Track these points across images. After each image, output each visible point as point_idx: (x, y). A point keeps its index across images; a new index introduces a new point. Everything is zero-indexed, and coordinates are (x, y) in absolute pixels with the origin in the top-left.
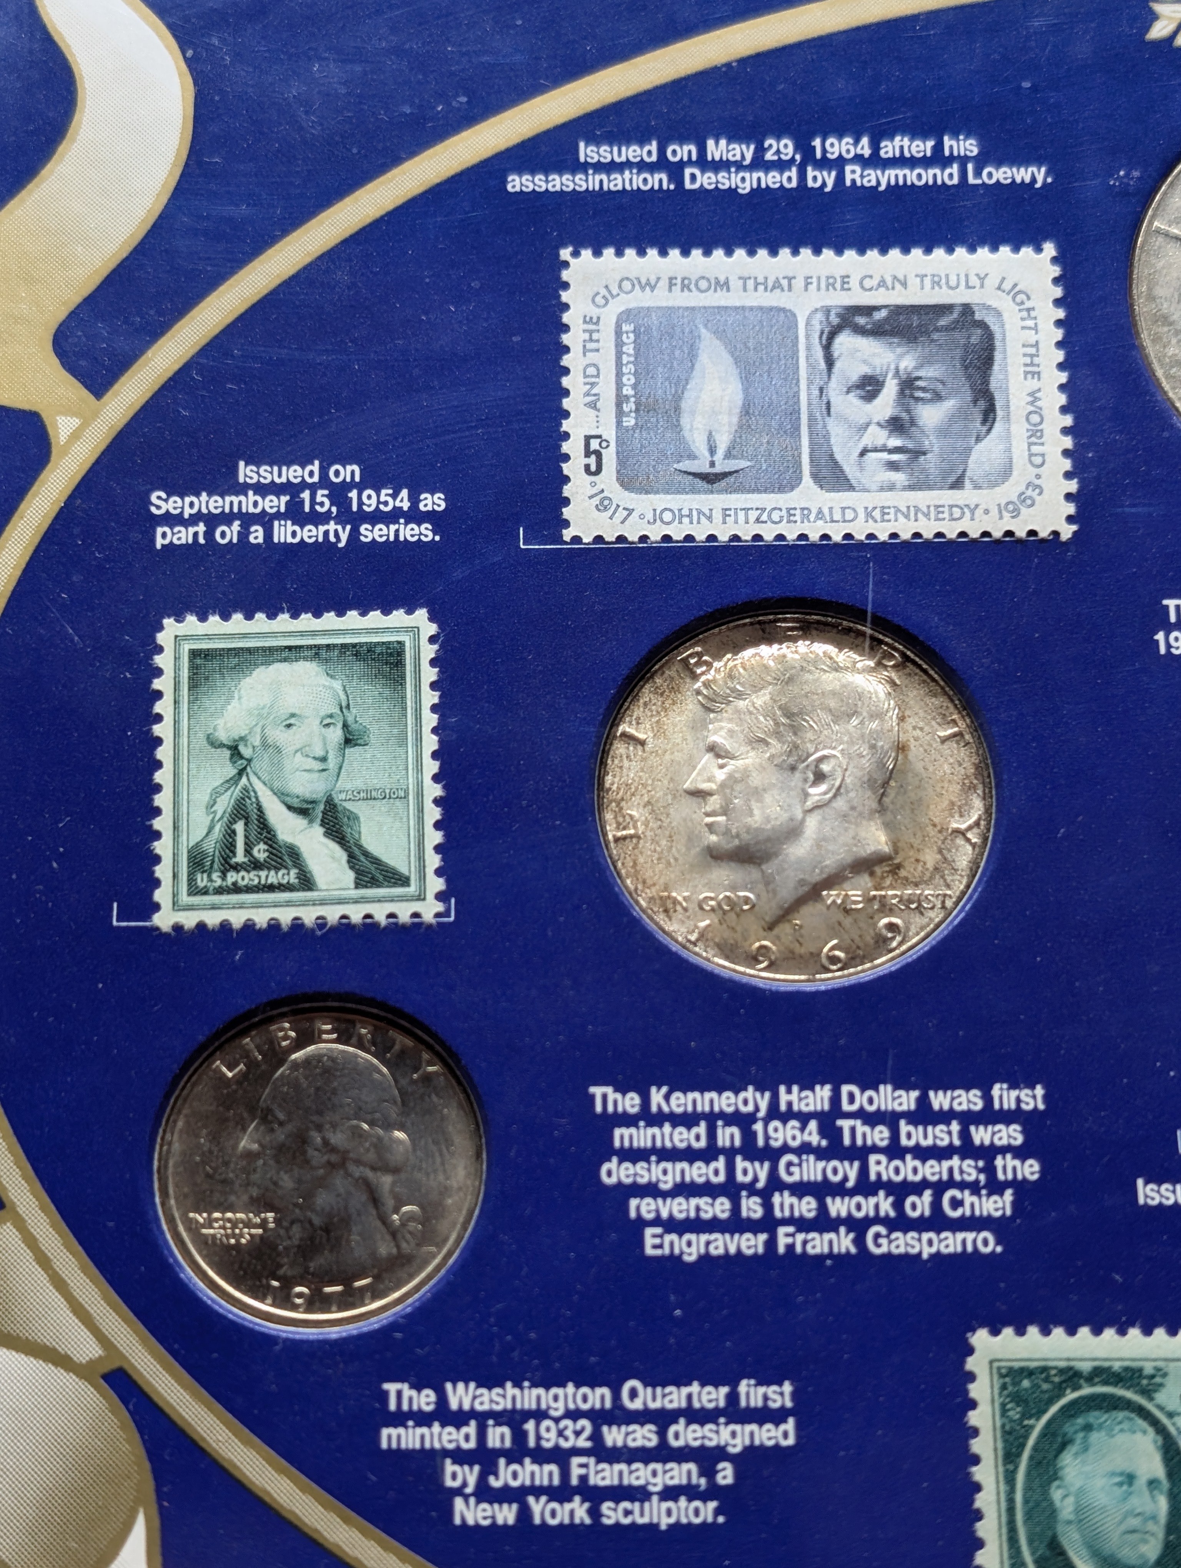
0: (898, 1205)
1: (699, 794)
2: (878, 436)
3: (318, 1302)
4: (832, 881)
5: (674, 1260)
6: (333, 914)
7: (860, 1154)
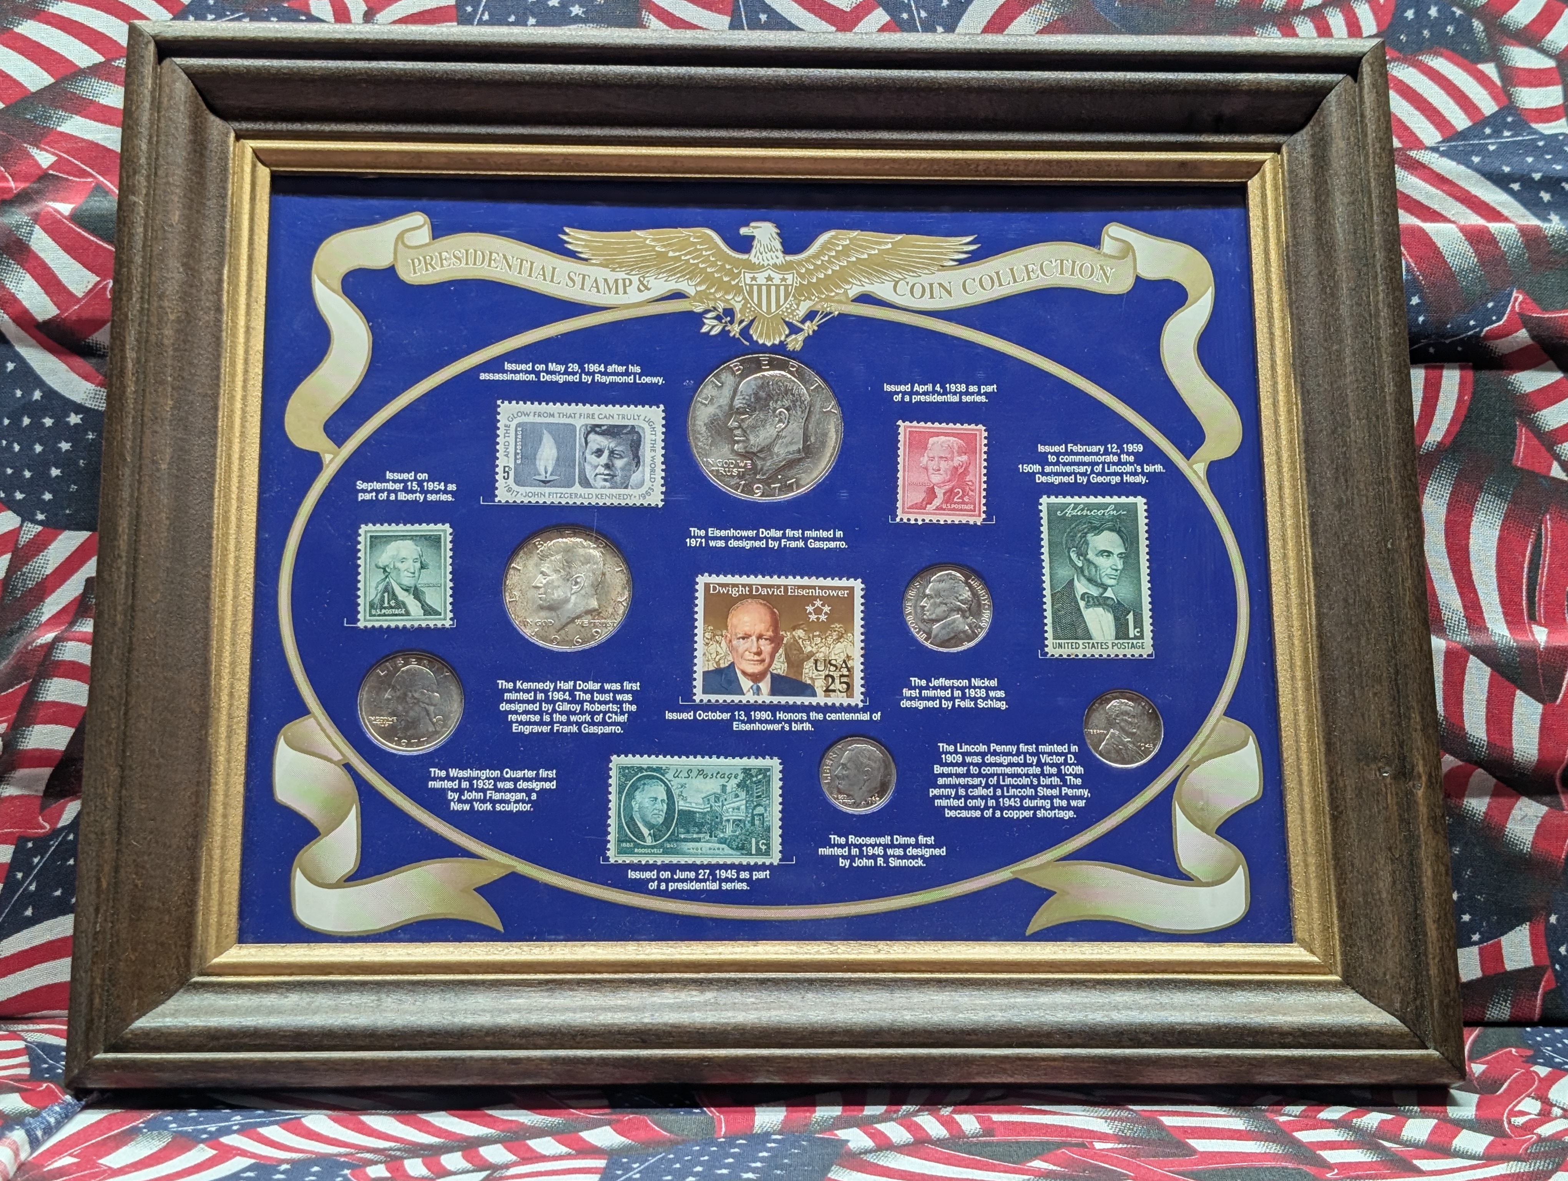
0: (592, 718)
1: (538, 588)
2: (601, 470)
3: (409, 744)
4: (578, 617)
5: (522, 733)
6: (416, 624)
7: (581, 702)
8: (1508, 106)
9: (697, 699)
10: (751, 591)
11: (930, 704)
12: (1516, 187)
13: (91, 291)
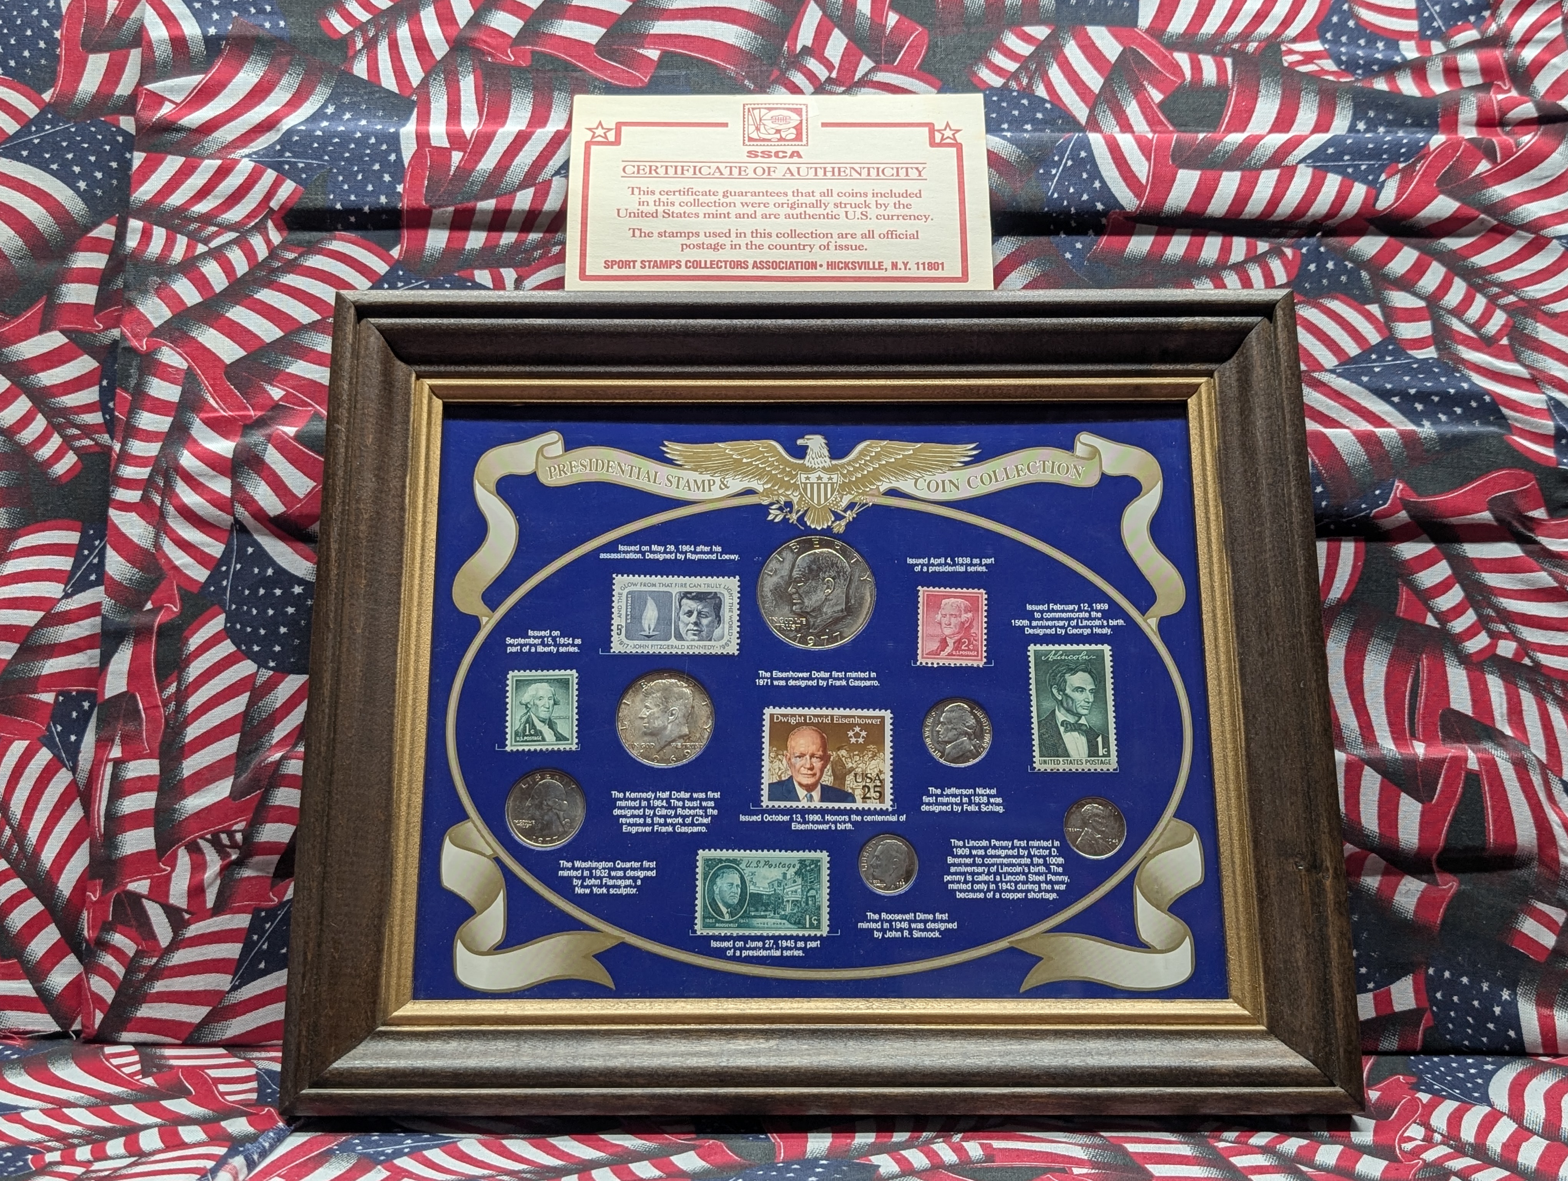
0: (684, 820)
1: (643, 718)
2: (691, 627)
3: (544, 842)
4: (673, 741)
5: (630, 833)
6: (550, 748)
7: (675, 808)
8: (1389, 337)
9: (764, 805)
10: (805, 720)
11: (944, 808)
12: (1396, 399)
13: (310, 493)
